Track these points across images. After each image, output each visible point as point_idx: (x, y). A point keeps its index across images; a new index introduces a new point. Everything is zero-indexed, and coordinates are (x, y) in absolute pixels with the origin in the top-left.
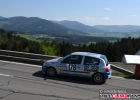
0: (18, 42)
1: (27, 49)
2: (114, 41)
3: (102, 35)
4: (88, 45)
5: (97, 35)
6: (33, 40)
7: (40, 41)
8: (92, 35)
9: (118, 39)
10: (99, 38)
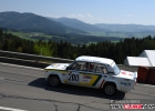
0: (10, 41)
1: (20, 49)
2: (116, 42)
3: (104, 35)
4: (88, 45)
5: (98, 34)
6: (27, 39)
7: (34, 40)
8: (93, 34)
9: (121, 39)
10: (100, 38)
